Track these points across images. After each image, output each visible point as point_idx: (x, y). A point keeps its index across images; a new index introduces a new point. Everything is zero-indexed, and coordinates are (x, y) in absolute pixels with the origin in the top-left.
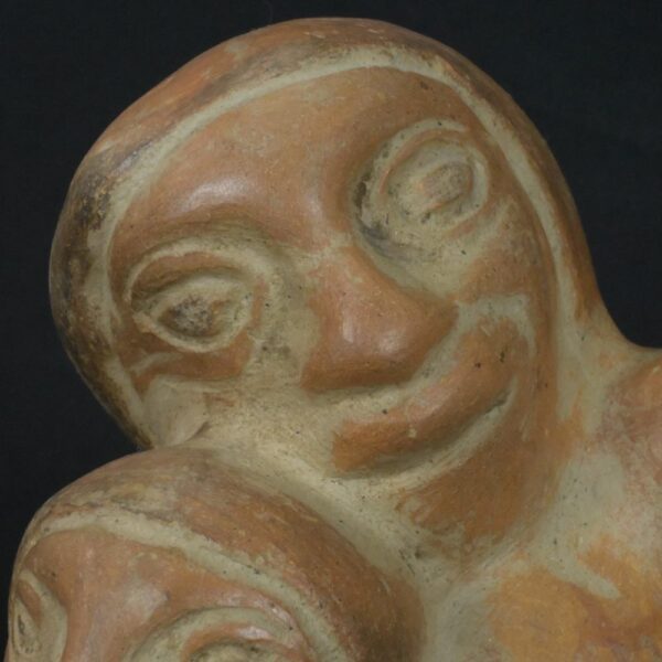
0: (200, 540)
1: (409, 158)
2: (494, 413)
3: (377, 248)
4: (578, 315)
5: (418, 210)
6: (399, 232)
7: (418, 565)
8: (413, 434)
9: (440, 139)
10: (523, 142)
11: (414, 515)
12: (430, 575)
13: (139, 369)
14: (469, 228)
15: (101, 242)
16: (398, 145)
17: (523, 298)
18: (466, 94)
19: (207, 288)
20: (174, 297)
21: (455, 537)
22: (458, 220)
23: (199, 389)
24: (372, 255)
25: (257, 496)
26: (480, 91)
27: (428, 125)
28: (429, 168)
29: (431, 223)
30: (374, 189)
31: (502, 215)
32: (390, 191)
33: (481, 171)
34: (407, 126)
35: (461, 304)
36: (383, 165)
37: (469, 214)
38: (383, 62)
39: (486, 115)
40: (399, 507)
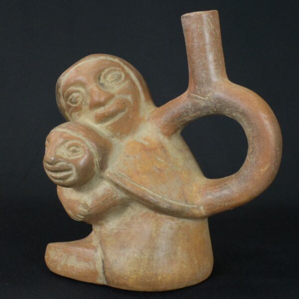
0: (69, 131)
1: (109, 72)
2: (123, 113)
3: (102, 87)
4: (145, 101)
5: (110, 81)
6: (106, 84)
7: (112, 139)
8: (106, 114)
9: (115, 70)
10: (133, 72)
11: (110, 129)
12: (115, 141)
13: (70, 112)
14: (120, 84)
15: (60, 90)
16: (106, 70)
17: (130, 96)
18: (122, 64)
19: (75, 95)
20: (70, 97)
21: (118, 134)
22: (117, 83)
23: (77, 113)
24: (102, 88)
25: (81, 125)
26: (125, 64)
27: (113, 68)
28: (112, 74)
29: (112, 83)
30: (102, 77)
31: (127, 82)
32: (105, 78)
33: (123, 76)
34: (108, 68)
35: (116, 95)
36: (103, 74)
37: (120, 82)
38: (105, 58)
39: (126, 68)
40: (107, 128)
